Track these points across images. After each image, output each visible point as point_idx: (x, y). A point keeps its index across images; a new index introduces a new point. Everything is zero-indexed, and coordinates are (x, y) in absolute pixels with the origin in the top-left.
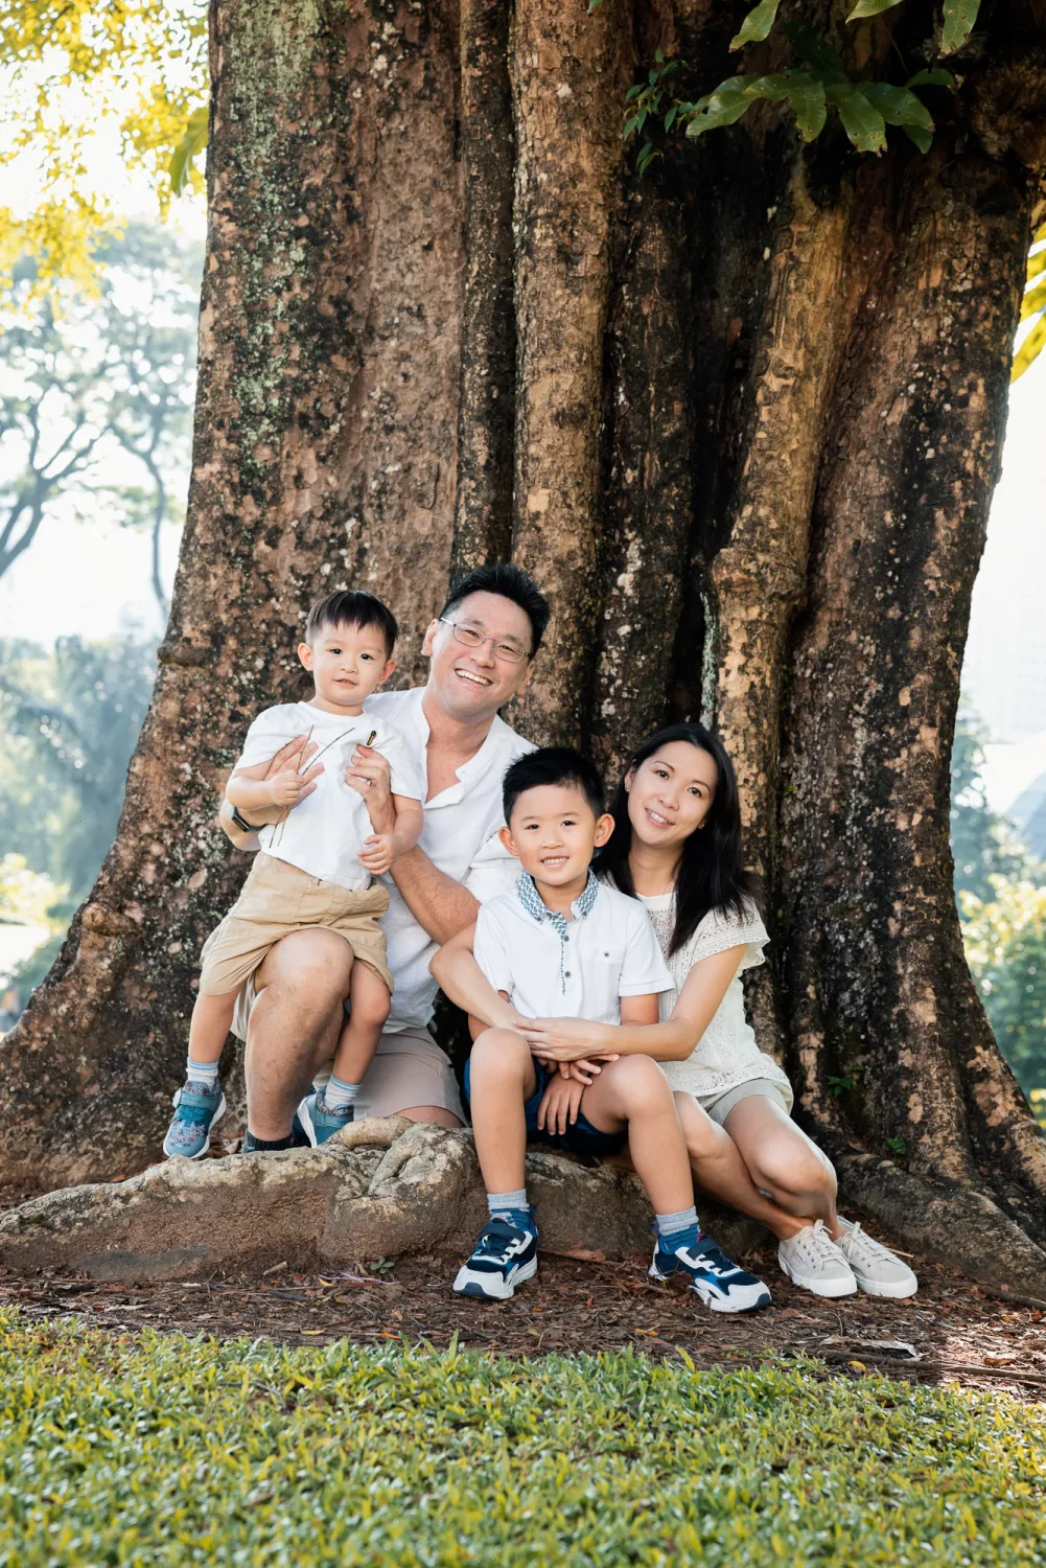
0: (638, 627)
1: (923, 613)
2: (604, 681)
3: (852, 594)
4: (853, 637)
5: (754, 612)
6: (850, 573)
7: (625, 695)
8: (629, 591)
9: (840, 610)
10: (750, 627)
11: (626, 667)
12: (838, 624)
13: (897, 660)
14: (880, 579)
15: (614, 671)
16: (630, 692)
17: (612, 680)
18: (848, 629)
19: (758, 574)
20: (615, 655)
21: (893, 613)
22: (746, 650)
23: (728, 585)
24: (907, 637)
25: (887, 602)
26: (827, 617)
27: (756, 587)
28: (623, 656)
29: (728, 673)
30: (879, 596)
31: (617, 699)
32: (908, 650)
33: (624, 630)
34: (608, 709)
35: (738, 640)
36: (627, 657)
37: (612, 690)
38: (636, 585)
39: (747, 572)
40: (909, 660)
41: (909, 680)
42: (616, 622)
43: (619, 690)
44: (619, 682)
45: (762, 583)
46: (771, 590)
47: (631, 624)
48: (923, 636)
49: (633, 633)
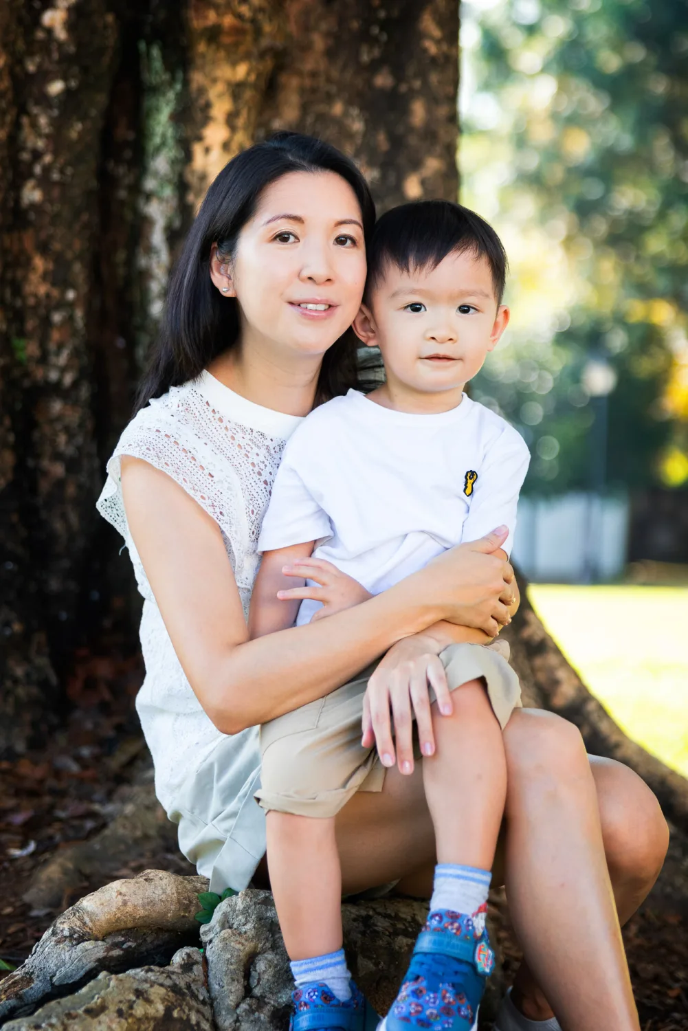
0: (73, 84)
1: (425, 82)
2: (25, 156)
3: (330, 54)
4: (338, 109)
5: (241, 71)
6: (324, 26)
7: (56, 176)
8: (61, 34)
9: (314, 75)
10: (236, 90)
11: (57, 139)
12: (314, 90)
13: (397, 142)
14: (364, 37)
15: (40, 144)
16: (62, 172)
17: (37, 155)
18: (329, 98)
19: (253, 21)
20: (43, 121)
21: (383, 80)
22: (231, 120)
23: (213, 35)
24: (405, 111)
25: (374, 67)
26: (294, 82)
27: (249, 38)
28: (53, 122)
29: (207, 150)
30: (365, 58)
31: (44, 182)
32: (411, 129)
33: (56, 87)
34: (32, 194)
35: (221, 108)
36: (59, 125)
37: (38, 169)
38: (70, 26)
39: (239, 16)
40: (413, 141)
41: (416, 165)
42: (45, 76)
43: (47, 170)
44: (48, 159)
45: (258, 32)
46: (265, 42)
47: (65, 79)
48: (429, 111)
49: (67, 92)
